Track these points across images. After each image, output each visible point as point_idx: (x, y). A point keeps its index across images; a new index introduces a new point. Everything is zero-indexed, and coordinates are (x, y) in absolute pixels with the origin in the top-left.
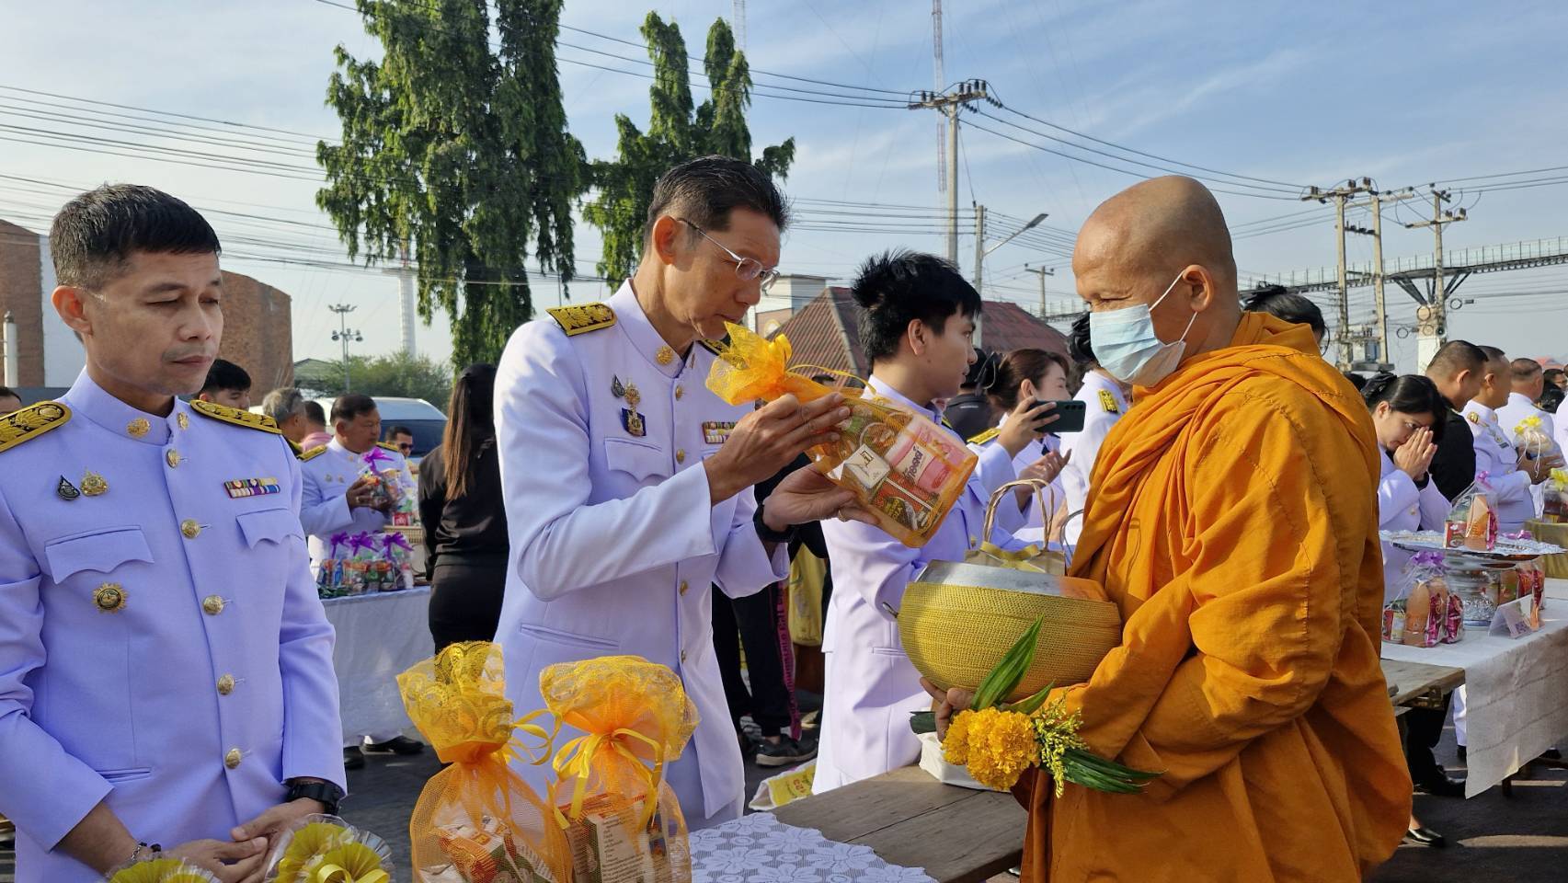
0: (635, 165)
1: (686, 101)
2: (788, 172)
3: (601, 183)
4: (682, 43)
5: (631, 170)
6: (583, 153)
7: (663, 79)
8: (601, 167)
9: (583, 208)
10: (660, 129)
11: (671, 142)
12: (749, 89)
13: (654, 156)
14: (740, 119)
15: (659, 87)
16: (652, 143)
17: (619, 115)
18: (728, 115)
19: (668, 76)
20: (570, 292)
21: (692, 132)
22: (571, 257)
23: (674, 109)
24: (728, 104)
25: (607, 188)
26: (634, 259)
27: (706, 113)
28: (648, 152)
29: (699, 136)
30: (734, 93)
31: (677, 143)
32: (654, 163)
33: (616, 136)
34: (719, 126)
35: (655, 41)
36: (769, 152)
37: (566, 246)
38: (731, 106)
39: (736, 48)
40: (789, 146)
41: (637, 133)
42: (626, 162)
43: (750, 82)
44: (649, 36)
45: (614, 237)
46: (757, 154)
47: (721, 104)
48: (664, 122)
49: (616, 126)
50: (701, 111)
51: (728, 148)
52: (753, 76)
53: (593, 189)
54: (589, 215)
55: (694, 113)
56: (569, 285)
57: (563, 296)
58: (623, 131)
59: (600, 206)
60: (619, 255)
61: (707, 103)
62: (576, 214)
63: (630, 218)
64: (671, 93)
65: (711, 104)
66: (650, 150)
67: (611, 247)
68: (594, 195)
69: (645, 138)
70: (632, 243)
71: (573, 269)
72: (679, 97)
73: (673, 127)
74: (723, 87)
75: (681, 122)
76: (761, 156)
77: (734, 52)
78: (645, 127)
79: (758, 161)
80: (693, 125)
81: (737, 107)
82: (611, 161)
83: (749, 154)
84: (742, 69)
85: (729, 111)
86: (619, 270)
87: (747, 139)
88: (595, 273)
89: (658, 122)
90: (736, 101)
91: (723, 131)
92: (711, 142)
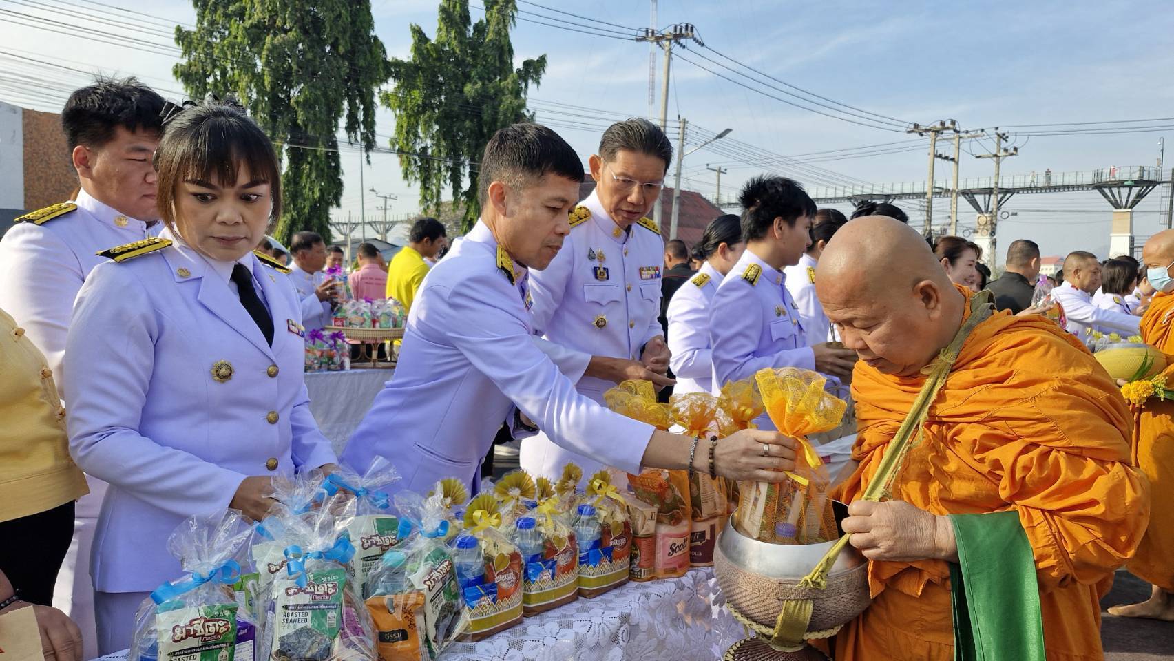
0: (424, 65)
1: (466, 19)
2: (541, 81)
3: (397, 76)
5: (420, 68)
6: (384, 52)
8: (398, 64)
9: (381, 95)
10: (444, 39)
11: (453, 49)
12: (515, 14)
13: (439, 59)
14: (507, 35)
15: (446, 6)
16: (438, 48)
17: (413, 25)
18: (498, 33)
20: (371, 159)
21: (469, 43)
22: (373, 133)
23: (457, 23)
24: (498, 24)
25: (402, 81)
26: (419, 137)
27: (480, 29)
28: (434, 56)
29: (474, 45)
30: (503, 15)
31: (457, 51)
32: (438, 64)
33: (410, 41)
34: (490, 40)
36: (527, 64)
37: (370, 123)
38: (501, 26)
40: (542, 60)
41: (427, 40)
42: (418, 62)
43: (516, 9)
45: (405, 118)
46: (518, 63)
47: (493, 23)
48: (448, 32)
49: (411, 33)
50: (476, 27)
51: (497, 57)
53: (391, 80)
54: (386, 99)
55: (471, 28)
56: (371, 154)
57: (366, 161)
58: (416, 38)
59: (395, 94)
60: (408, 133)
61: (481, 22)
62: (377, 100)
63: (418, 105)
64: (454, 11)
65: (485, 22)
66: (437, 54)
67: (402, 126)
68: (390, 86)
69: (433, 45)
70: (419, 125)
71: (375, 142)
72: (460, 16)
73: (455, 37)
74: (495, 11)
75: (461, 34)
76: (521, 66)
78: (433, 36)
79: (519, 70)
80: (470, 38)
81: (505, 27)
82: (406, 60)
83: (512, 63)
85: (499, 29)
86: (407, 145)
87: (511, 51)
88: (388, 146)
89: (443, 33)
90: (504, 22)
91: (493, 44)
92: (484, 52)
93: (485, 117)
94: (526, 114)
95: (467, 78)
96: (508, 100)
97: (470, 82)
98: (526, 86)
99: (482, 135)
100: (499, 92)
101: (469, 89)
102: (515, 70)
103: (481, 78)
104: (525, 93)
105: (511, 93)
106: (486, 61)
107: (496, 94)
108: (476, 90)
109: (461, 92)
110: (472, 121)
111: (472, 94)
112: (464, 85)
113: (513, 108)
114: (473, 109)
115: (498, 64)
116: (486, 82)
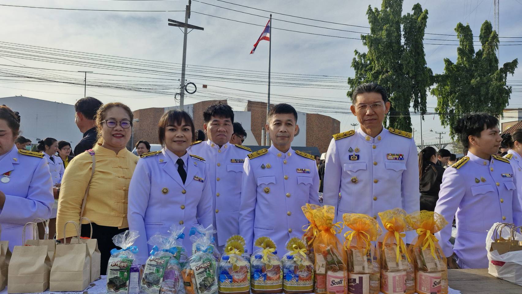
0: (450, 74)
1: (472, 50)
2: (514, 71)
3: (437, 82)
4: (471, 31)
5: (449, 76)
6: (432, 73)
7: (463, 45)
8: (438, 76)
9: (431, 91)
10: (461, 62)
11: (465, 65)
12: (498, 43)
13: (458, 71)
14: (494, 54)
15: (461, 47)
16: (458, 67)
17: (445, 59)
18: (489, 54)
19: (465, 43)
20: (424, 118)
21: (473, 61)
22: (425, 107)
23: (466, 54)
24: (488, 50)
25: (440, 83)
26: (449, 106)
27: (480, 54)
28: (456, 70)
29: (476, 62)
30: (491, 46)
31: (467, 66)
32: (458, 73)
33: (444, 65)
34: (484, 58)
35: (460, 32)
36: (506, 65)
37: (424, 103)
38: (490, 50)
39: (493, 30)
40: (515, 63)
41: (452, 64)
42: (447, 74)
43: (499, 42)
44: (458, 31)
45: (442, 99)
46: (501, 66)
47: (486, 50)
48: (462, 58)
49: (444, 63)
50: (477, 54)
51: (488, 65)
52: (500, 39)
53: (435, 84)
54: (433, 93)
55: (475, 55)
56: (424, 115)
57: (422, 119)
58: (447, 64)
59: (437, 89)
60: (443, 105)
61: (480, 50)
62: (428, 93)
63: (448, 92)
64: (465, 49)
65: (482, 50)
66: (457, 69)
67: (440, 102)
68: (435, 86)
69: (455, 65)
70: (449, 101)
71: (426, 110)
72: (469, 50)
73: (466, 60)
74: (487, 44)
75: (469, 59)
76: (502, 67)
77: (492, 31)
78: (455, 62)
79: (502, 68)
80: (474, 59)
81: (493, 51)
82: (442, 74)
83: (497, 66)
84: (495, 37)
85: (489, 52)
86: (443, 110)
87: (497, 61)
88: (434, 111)
89: (460, 59)
90: (492, 48)
91: (486, 59)
92: (481, 64)
93: (482, 93)
94: (507, 88)
95: (472, 76)
96: (494, 83)
97: (474, 78)
98: (506, 76)
99: (481, 101)
100: (490, 80)
101: (473, 81)
102: (499, 69)
103: (479, 76)
104: (506, 79)
105: (496, 80)
106: (483, 67)
107: (488, 81)
108: (477, 81)
109: (469, 83)
110: (475, 95)
111: (475, 83)
112: (471, 80)
113: (497, 87)
114: (475, 90)
115: (489, 68)
116: (483, 77)
